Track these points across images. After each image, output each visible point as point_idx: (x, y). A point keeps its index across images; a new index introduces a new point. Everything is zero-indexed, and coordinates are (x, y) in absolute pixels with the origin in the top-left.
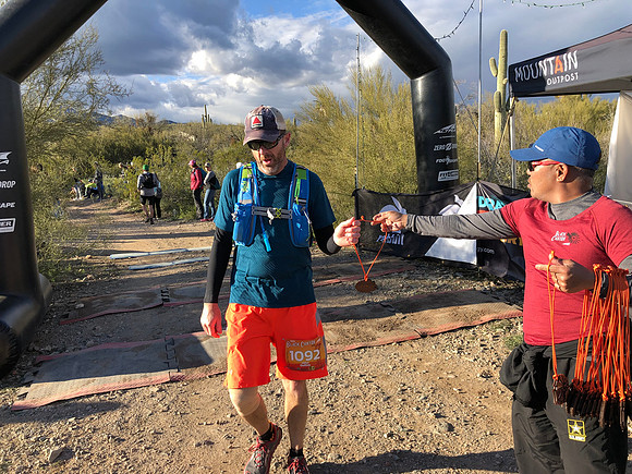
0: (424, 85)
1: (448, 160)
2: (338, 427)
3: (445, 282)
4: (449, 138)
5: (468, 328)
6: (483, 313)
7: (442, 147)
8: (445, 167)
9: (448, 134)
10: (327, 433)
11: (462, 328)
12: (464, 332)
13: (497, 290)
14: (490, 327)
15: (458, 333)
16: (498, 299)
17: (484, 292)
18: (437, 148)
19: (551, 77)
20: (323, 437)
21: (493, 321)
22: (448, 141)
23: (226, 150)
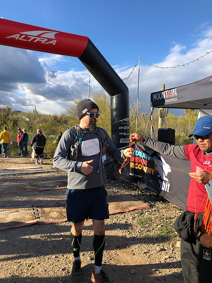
0: (116, 100)
1: (125, 134)
2: (39, 264)
3: (119, 190)
4: (126, 124)
5: (122, 213)
6: (131, 206)
7: (122, 128)
8: (123, 137)
10: (31, 267)
11: (119, 213)
12: (119, 215)
13: (141, 195)
14: (132, 213)
15: (116, 216)
16: (140, 200)
17: (135, 196)
18: (120, 128)
19: (167, 99)
20: (28, 270)
21: (135, 210)
22: (126, 125)
23: (41, 125)
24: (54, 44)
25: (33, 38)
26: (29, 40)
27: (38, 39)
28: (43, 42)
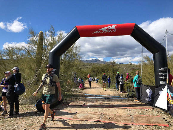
1: (164, 78)
8: (162, 80)
9: (163, 70)
18: (160, 74)
24: (115, 31)
25: (104, 31)
26: (102, 32)
27: (107, 31)
28: (109, 32)
